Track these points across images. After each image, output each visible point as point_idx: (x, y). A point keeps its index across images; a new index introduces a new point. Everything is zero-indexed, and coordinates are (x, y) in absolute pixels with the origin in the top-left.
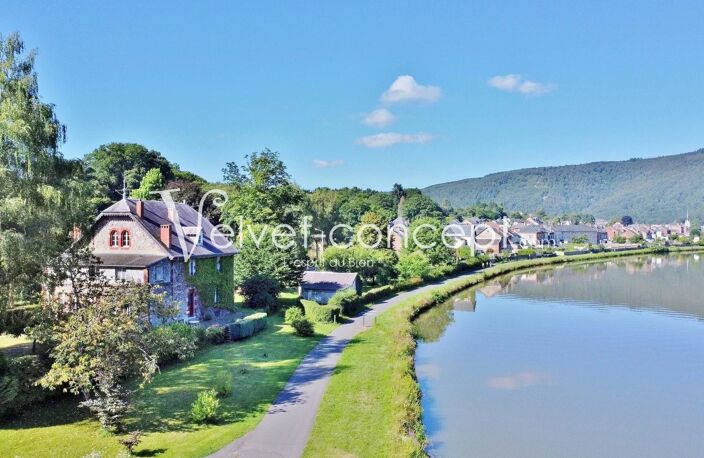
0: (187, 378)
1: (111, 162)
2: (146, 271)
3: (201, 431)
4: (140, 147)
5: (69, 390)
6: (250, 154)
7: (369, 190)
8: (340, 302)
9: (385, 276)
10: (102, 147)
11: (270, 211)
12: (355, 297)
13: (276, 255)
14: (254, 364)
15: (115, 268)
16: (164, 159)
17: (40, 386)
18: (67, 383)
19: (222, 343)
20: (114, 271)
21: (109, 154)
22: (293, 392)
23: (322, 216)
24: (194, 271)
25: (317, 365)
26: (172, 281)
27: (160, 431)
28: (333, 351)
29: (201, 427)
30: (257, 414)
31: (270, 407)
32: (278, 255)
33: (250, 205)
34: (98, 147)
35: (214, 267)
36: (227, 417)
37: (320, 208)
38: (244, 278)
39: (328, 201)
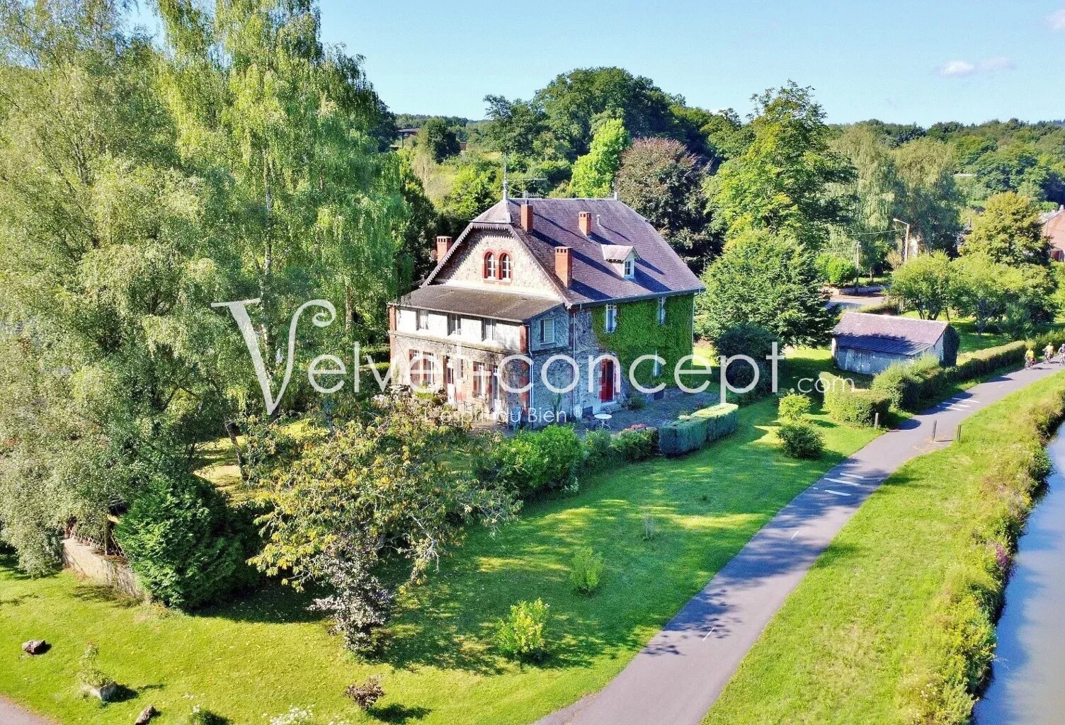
0: (542, 541)
1: (573, 101)
2: (522, 328)
3: (506, 676)
4: (621, 72)
5: (290, 582)
6: (762, 93)
7: (1042, 124)
8: (895, 384)
9: (1020, 322)
10: (559, 77)
11: (787, 200)
12: (936, 372)
13: (781, 288)
14: (678, 519)
15: (482, 319)
16: (658, 89)
17: (254, 566)
18: (290, 569)
19: (643, 459)
20: (480, 323)
21: (570, 88)
22: (715, 601)
23: (917, 191)
24: (614, 325)
25: (794, 533)
26: (571, 343)
27: (439, 664)
28: (842, 501)
29: (511, 666)
30: (623, 651)
31: (656, 636)
32: (784, 288)
33: (753, 189)
34: (554, 78)
35: (652, 317)
36: (566, 650)
37: (915, 174)
38: (723, 327)
39: (932, 161)
